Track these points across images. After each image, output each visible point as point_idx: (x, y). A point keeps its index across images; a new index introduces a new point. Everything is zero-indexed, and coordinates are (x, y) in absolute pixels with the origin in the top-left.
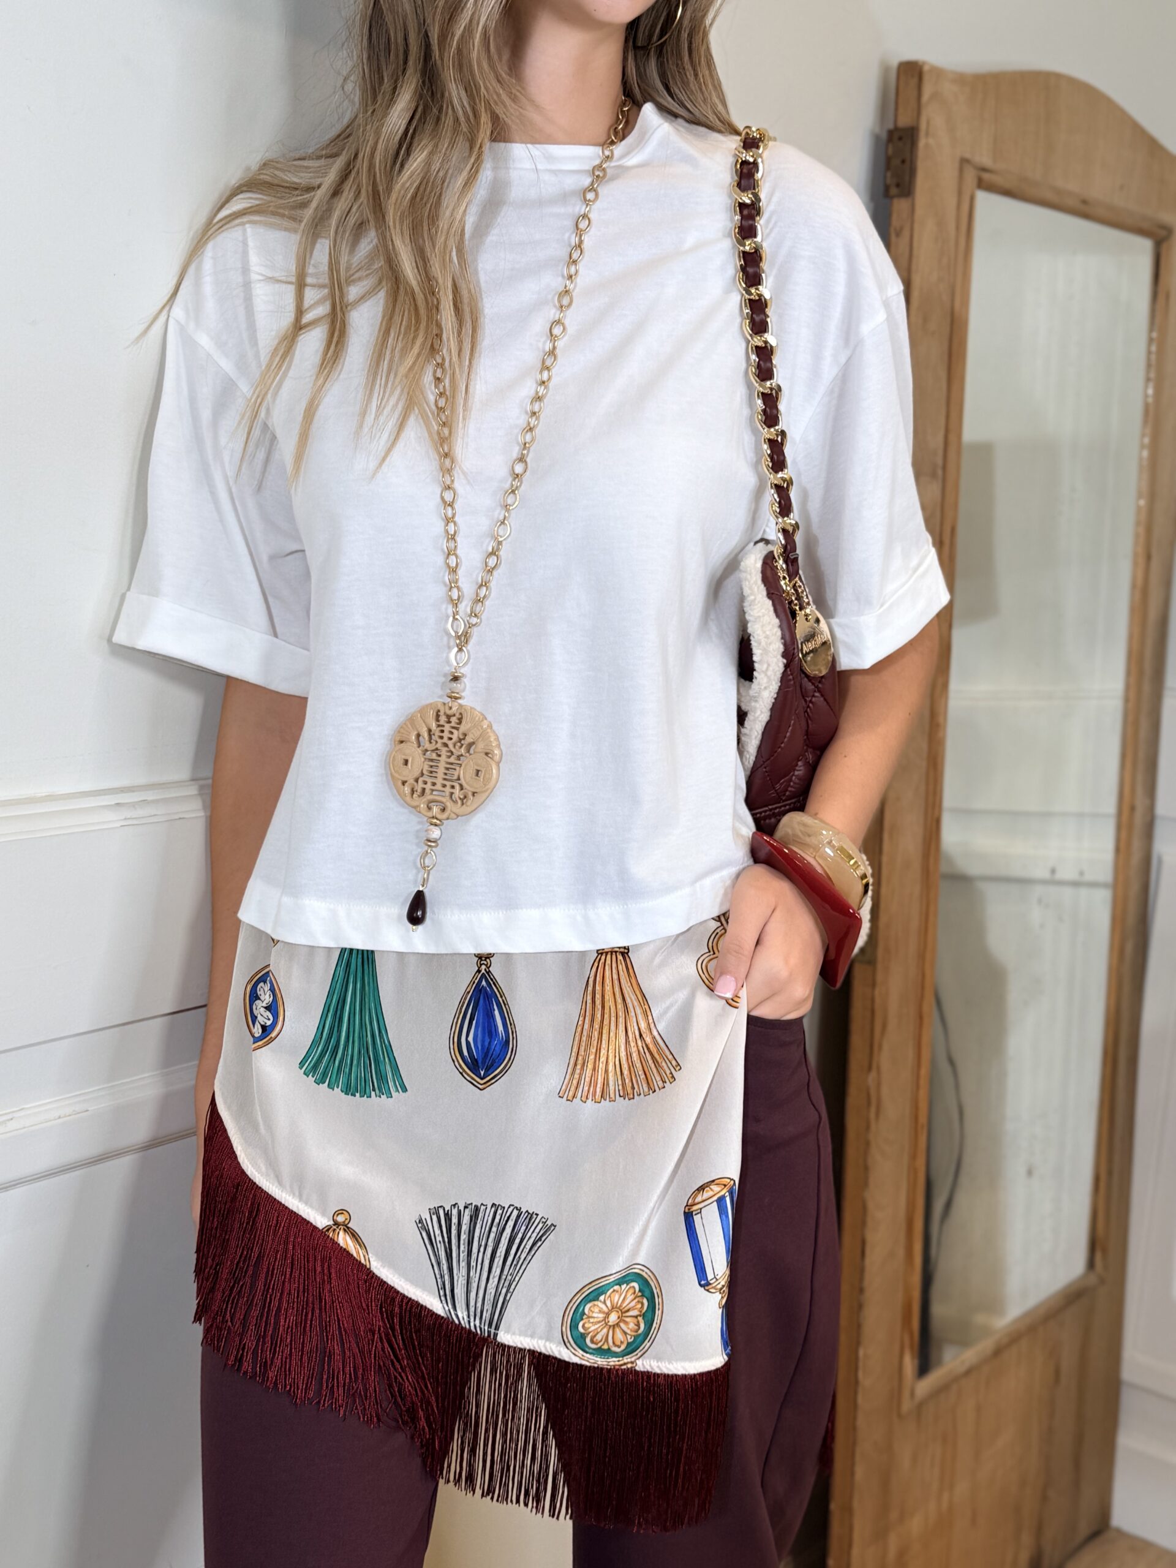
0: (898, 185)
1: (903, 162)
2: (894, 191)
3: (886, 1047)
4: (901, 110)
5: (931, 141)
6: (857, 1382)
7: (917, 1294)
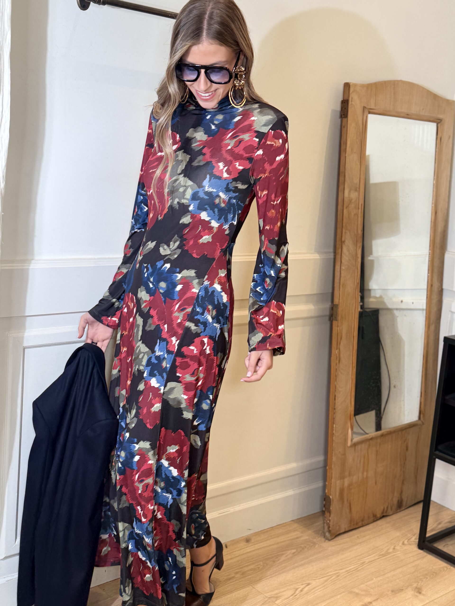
1: (345, 109)
2: (343, 116)
4: (345, 96)
5: (353, 103)
6: (333, 434)
7: (353, 413)
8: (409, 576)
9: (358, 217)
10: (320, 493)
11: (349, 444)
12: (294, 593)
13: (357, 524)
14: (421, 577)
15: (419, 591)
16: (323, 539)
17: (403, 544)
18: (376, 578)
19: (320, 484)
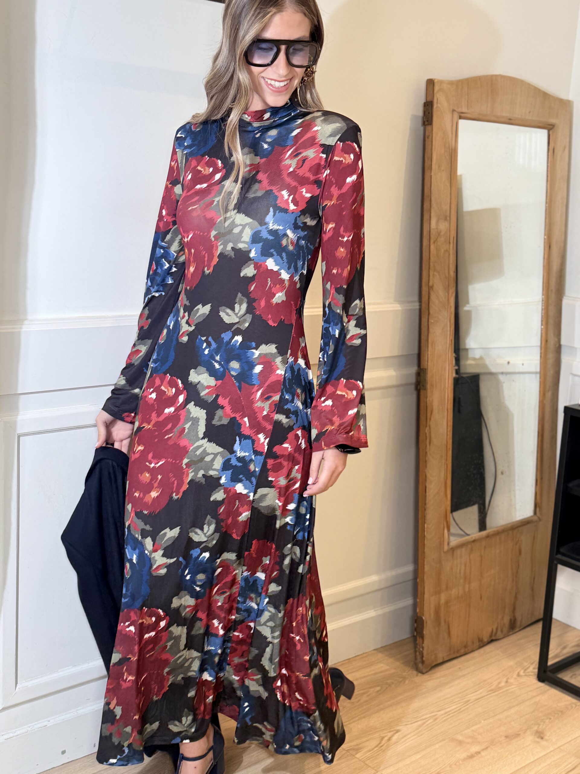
1: (429, 113)
2: (426, 123)
3: (432, 419)
4: (428, 96)
5: (439, 105)
6: (425, 536)
7: (449, 508)
8: (527, 716)
9: (449, 254)
10: (410, 612)
11: (446, 548)
12: (380, 743)
13: (458, 651)
14: (543, 718)
15: (540, 735)
16: (415, 672)
17: (518, 675)
18: (485, 720)
19: (409, 601)
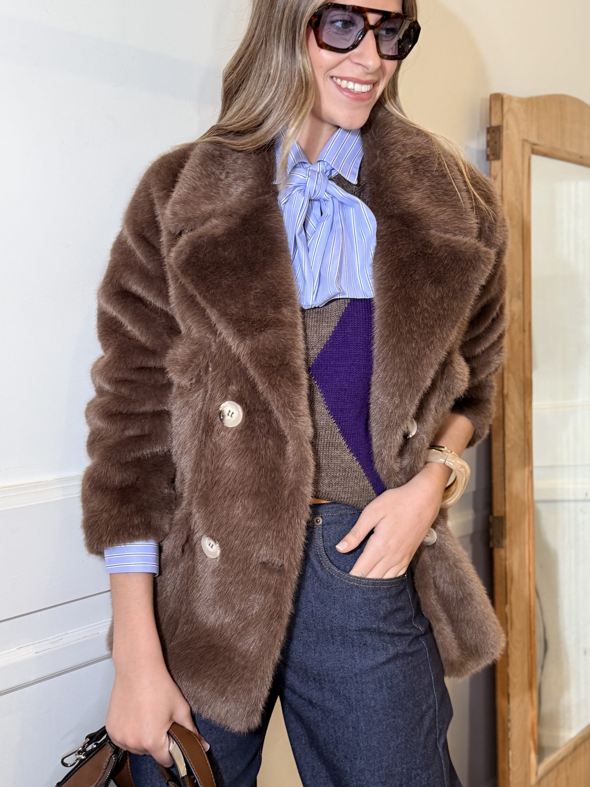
0: (493, 154)
1: (496, 143)
2: (491, 157)
3: (513, 591)
4: (493, 118)
5: (509, 132)
6: (509, 769)
